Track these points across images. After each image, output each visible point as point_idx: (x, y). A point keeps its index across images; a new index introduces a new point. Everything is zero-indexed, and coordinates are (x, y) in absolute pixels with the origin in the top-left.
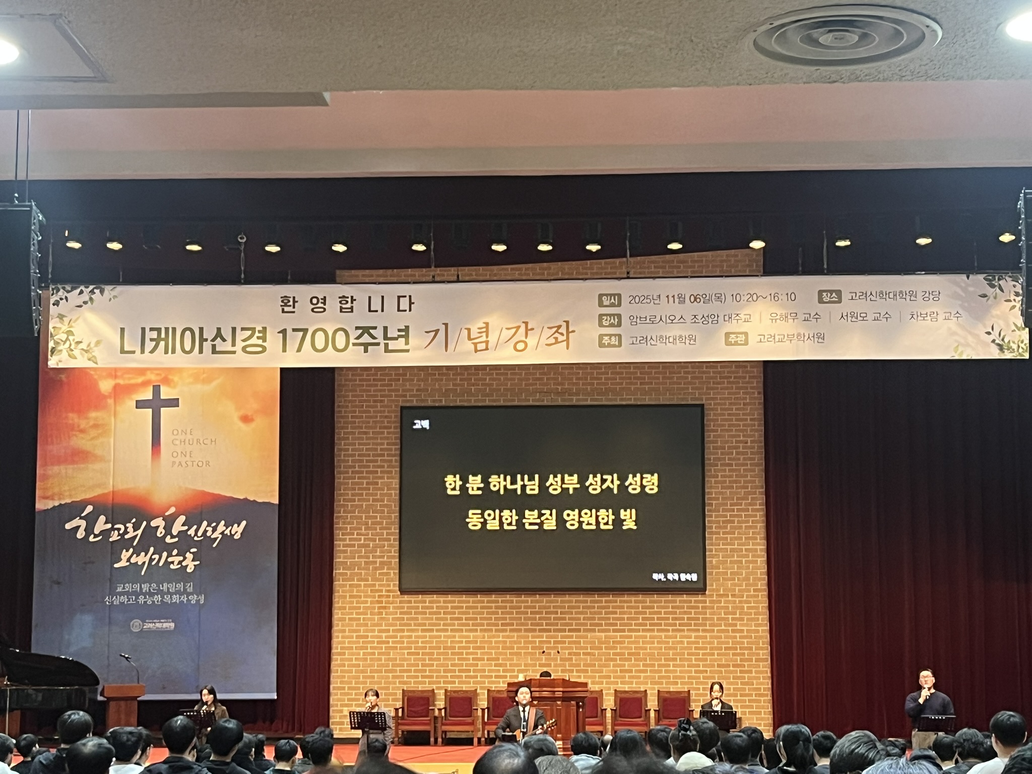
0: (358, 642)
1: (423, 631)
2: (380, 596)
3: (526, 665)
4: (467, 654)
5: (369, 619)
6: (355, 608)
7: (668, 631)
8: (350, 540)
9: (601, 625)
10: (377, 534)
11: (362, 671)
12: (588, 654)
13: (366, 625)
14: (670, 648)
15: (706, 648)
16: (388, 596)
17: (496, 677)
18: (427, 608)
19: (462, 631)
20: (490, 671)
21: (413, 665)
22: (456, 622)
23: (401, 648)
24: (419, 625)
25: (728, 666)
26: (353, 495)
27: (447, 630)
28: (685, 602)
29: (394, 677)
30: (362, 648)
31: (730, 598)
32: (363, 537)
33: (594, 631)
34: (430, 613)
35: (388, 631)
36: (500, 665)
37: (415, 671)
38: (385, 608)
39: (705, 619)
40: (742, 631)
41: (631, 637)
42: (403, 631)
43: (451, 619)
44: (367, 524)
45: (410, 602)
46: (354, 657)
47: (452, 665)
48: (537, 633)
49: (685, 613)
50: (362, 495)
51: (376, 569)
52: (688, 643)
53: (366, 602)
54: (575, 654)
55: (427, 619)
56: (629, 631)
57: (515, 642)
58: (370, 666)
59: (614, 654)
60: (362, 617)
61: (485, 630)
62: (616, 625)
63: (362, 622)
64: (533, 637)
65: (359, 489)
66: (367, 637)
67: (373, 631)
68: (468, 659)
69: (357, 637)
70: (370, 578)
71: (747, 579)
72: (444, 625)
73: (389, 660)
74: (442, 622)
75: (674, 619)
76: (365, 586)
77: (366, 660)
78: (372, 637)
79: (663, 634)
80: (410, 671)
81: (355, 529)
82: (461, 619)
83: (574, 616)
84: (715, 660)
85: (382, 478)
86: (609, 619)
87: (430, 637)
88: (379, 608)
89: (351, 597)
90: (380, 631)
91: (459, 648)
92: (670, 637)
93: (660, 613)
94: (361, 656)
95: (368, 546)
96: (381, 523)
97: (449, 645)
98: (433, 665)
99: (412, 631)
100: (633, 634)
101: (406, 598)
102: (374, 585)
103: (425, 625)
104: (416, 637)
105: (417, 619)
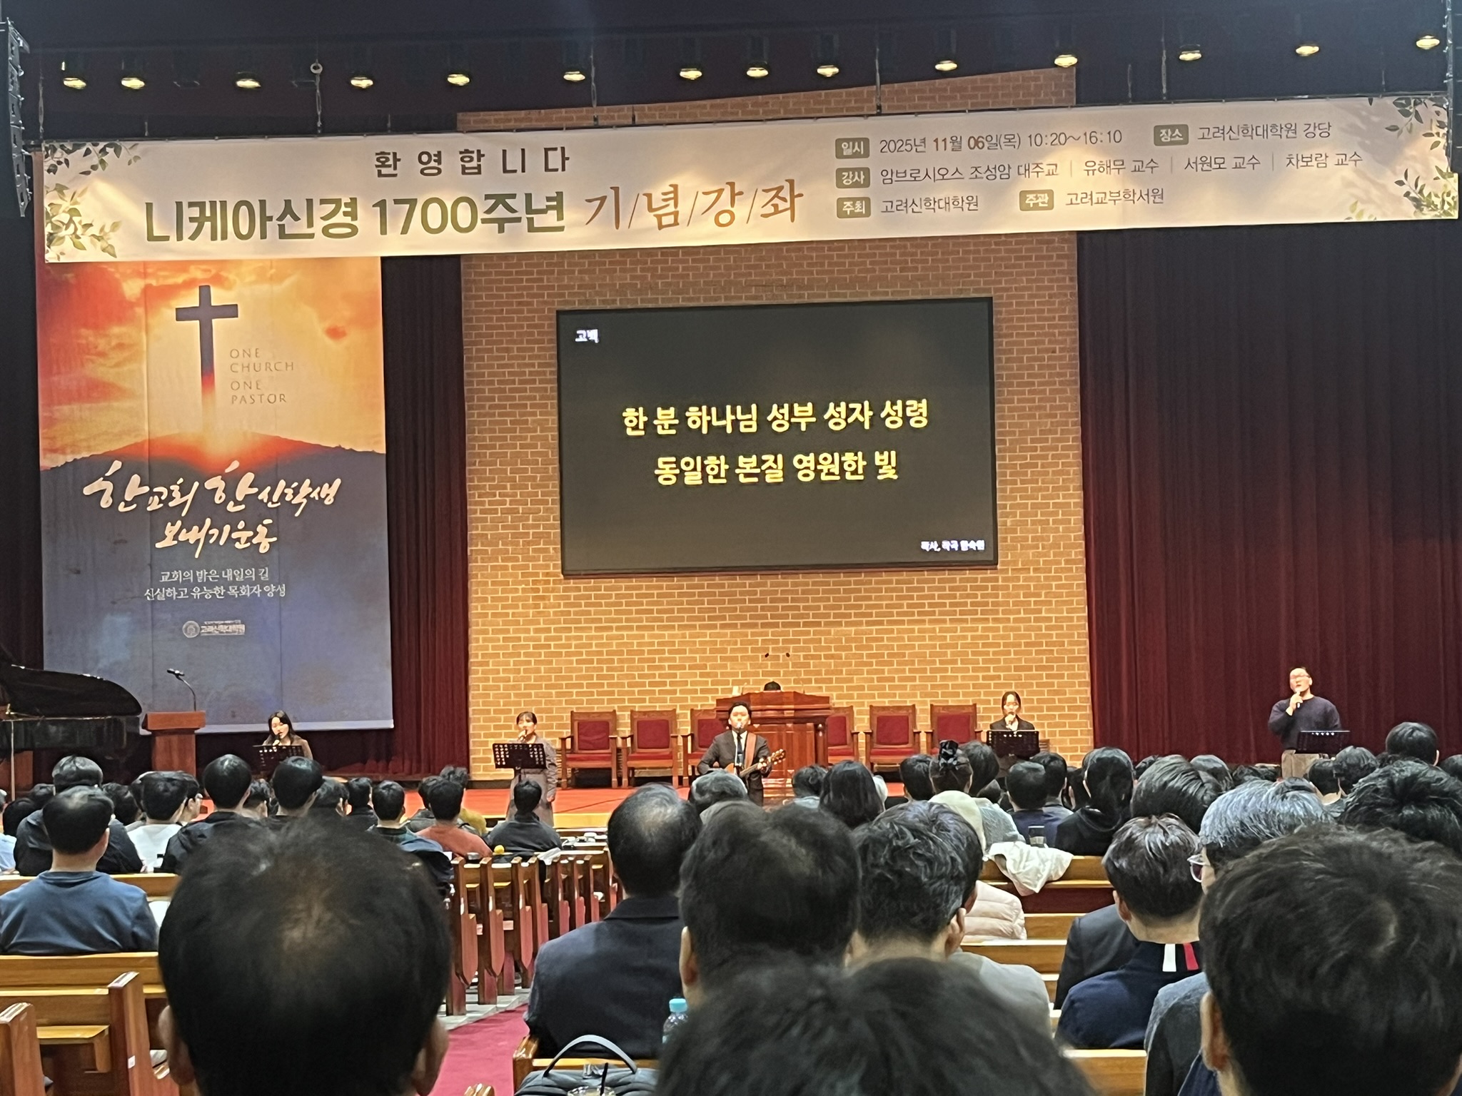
0: (507, 647)
1: (598, 629)
2: (535, 582)
3: (744, 674)
4: (660, 660)
5: (520, 615)
6: (500, 599)
7: (944, 621)
8: (491, 503)
9: (849, 616)
10: (529, 495)
11: (514, 687)
12: (832, 657)
13: (518, 623)
14: (947, 646)
15: (998, 645)
16: (547, 582)
17: (702, 691)
18: (603, 597)
19: (652, 628)
20: (693, 683)
21: (585, 677)
22: (644, 616)
23: (567, 654)
24: (593, 621)
25: (1030, 668)
26: (492, 439)
27: (631, 628)
28: (968, 580)
29: (558, 695)
30: (511, 655)
31: (1032, 574)
32: (508, 499)
33: (840, 624)
34: (607, 605)
35: (548, 630)
36: (708, 675)
37: (589, 686)
38: (543, 598)
39: (996, 604)
40: (1048, 619)
41: (892, 631)
42: (569, 629)
43: (637, 612)
44: (513, 479)
45: (578, 589)
46: (501, 668)
47: (640, 676)
48: (760, 630)
49: (968, 596)
50: (505, 438)
51: (529, 543)
52: (973, 637)
53: (516, 590)
54: (813, 657)
55: (604, 613)
56: (890, 623)
57: (729, 643)
58: (523, 679)
59: (869, 656)
60: (510, 611)
61: (686, 627)
62: (870, 615)
63: (511, 618)
64: (753, 634)
65: (501, 430)
66: (519, 639)
67: (528, 631)
68: (662, 668)
69: (505, 640)
70: (520, 556)
71: (1055, 546)
72: (627, 620)
73: (551, 670)
74: (624, 617)
75: (952, 605)
76: (513, 568)
77: (518, 671)
78: (525, 639)
79: (937, 627)
80: (581, 686)
81: (497, 487)
82: (650, 612)
83: (810, 604)
84: (1011, 661)
85: (534, 414)
86: (860, 607)
87: (608, 637)
88: (535, 598)
89: (494, 583)
90: (536, 631)
91: (650, 652)
92: (947, 630)
93: (933, 597)
94: (512, 667)
95: (516, 511)
96: (534, 479)
97: (635, 648)
98: (613, 677)
99: (583, 629)
100: (896, 627)
101: (572, 583)
102: (527, 567)
103: (600, 620)
104: (588, 638)
105: (589, 613)
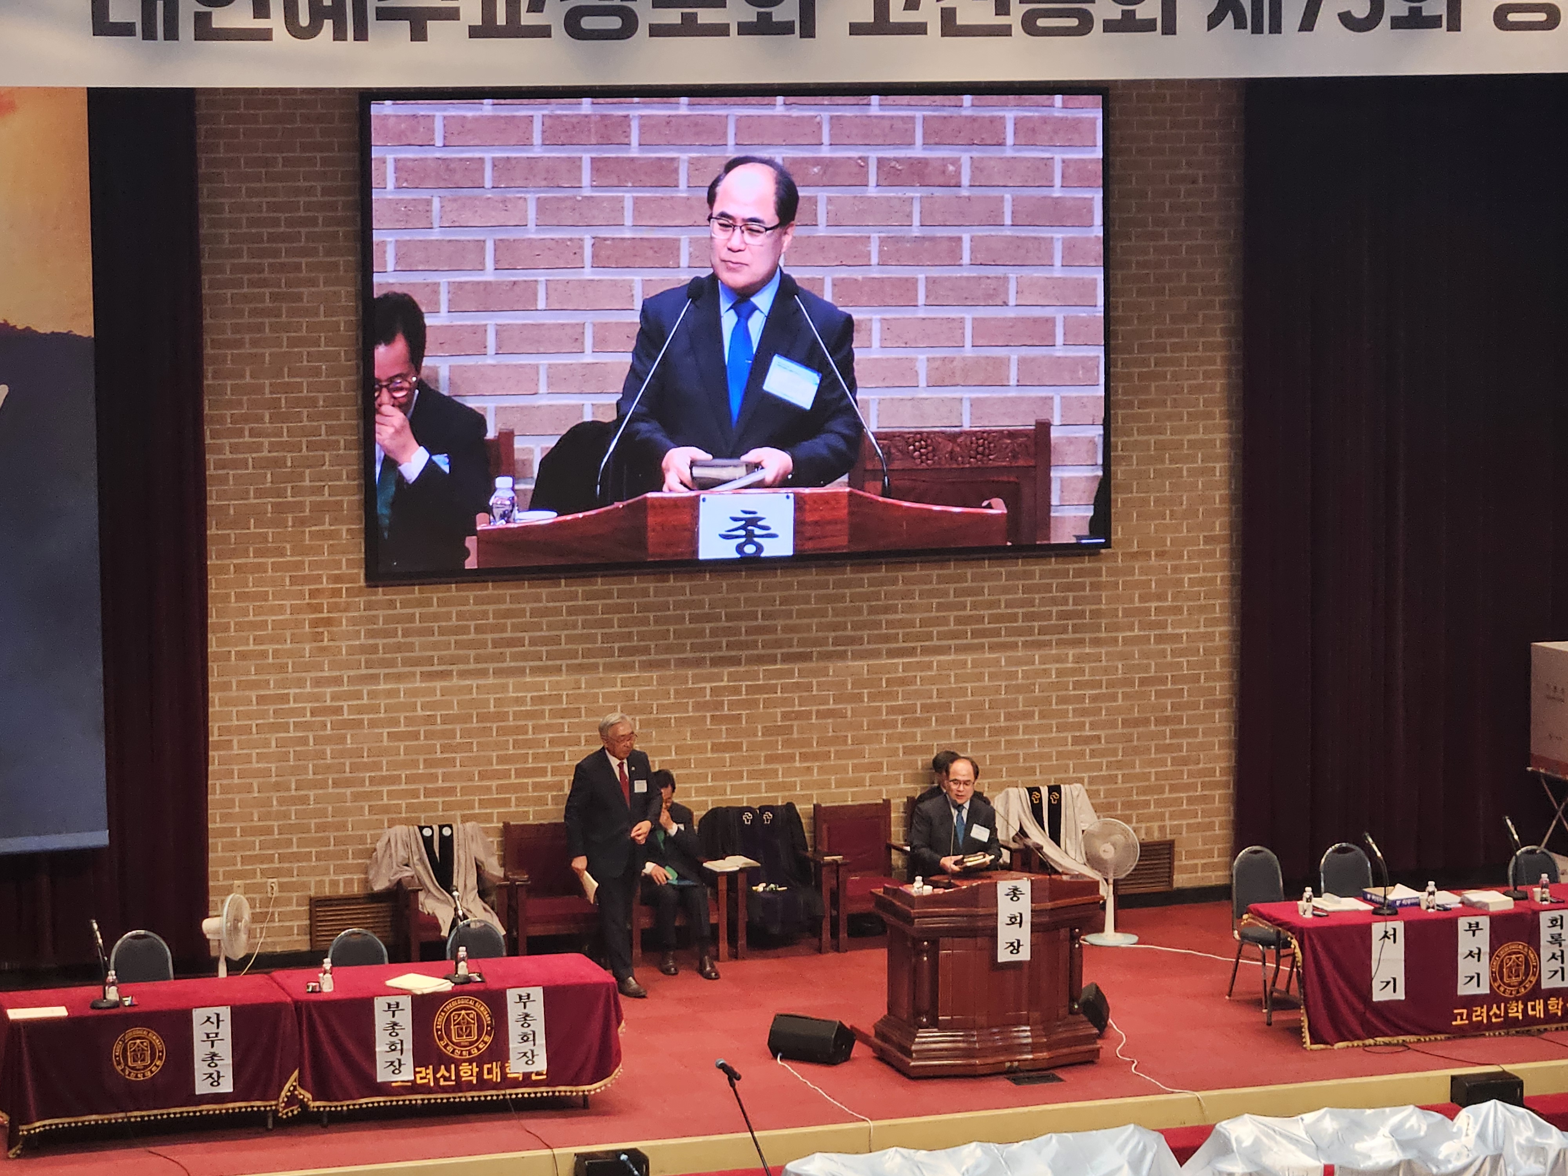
0: (263, 714)
1: (428, 676)
2: (313, 594)
5: (290, 654)
6: (254, 626)
7: (1014, 646)
8: (234, 449)
9: (859, 640)
10: (304, 431)
11: (277, 787)
12: (830, 713)
13: (283, 668)
14: (1019, 689)
15: (1098, 684)
16: (336, 593)
18: (436, 617)
19: (521, 671)
21: (404, 765)
22: (508, 651)
23: (373, 724)
24: (417, 662)
25: (1147, 722)
26: (236, 329)
27: (483, 673)
28: (1055, 574)
29: (356, 797)
30: (275, 727)
32: (266, 441)
33: (842, 656)
34: (442, 631)
35: (338, 681)
37: (409, 779)
38: (328, 622)
39: (1096, 614)
40: (1177, 638)
41: (929, 666)
42: (374, 678)
43: (496, 644)
44: (274, 404)
45: (391, 604)
46: (254, 752)
47: (501, 760)
48: (708, 670)
49: (1054, 601)
50: (260, 328)
51: (301, 522)
52: (1060, 672)
53: (280, 609)
54: (799, 716)
55: (437, 646)
56: (926, 651)
58: (294, 771)
59: (891, 710)
60: (270, 648)
61: (581, 669)
62: (895, 638)
63: (270, 660)
64: (697, 679)
65: (254, 312)
66: (285, 699)
67: (301, 683)
68: (539, 743)
69: (261, 699)
70: (288, 546)
71: (1192, 513)
72: (478, 659)
73: (342, 754)
74: (472, 653)
75: (1027, 617)
76: (276, 567)
77: (285, 757)
78: (297, 698)
79: (1002, 657)
80: (396, 780)
81: (245, 419)
82: (519, 642)
83: (794, 621)
84: (1118, 710)
85: (313, 283)
86: (877, 625)
87: (444, 691)
88: (315, 623)
89: (239, 597)
90: (317, 682)
91: (517, 715)
92: (1019, 662)
93: (997, 604)
94: (273, 749)
95: (280, 463)
96: (313, 402)
97: (492, 709)
98: (452, 762)
99: (399, 677)
100: (936, 659)
101: (380, 595)
102: (299, 565)
103: (430, 661)
104: (409, 693)
105: (410, 647)
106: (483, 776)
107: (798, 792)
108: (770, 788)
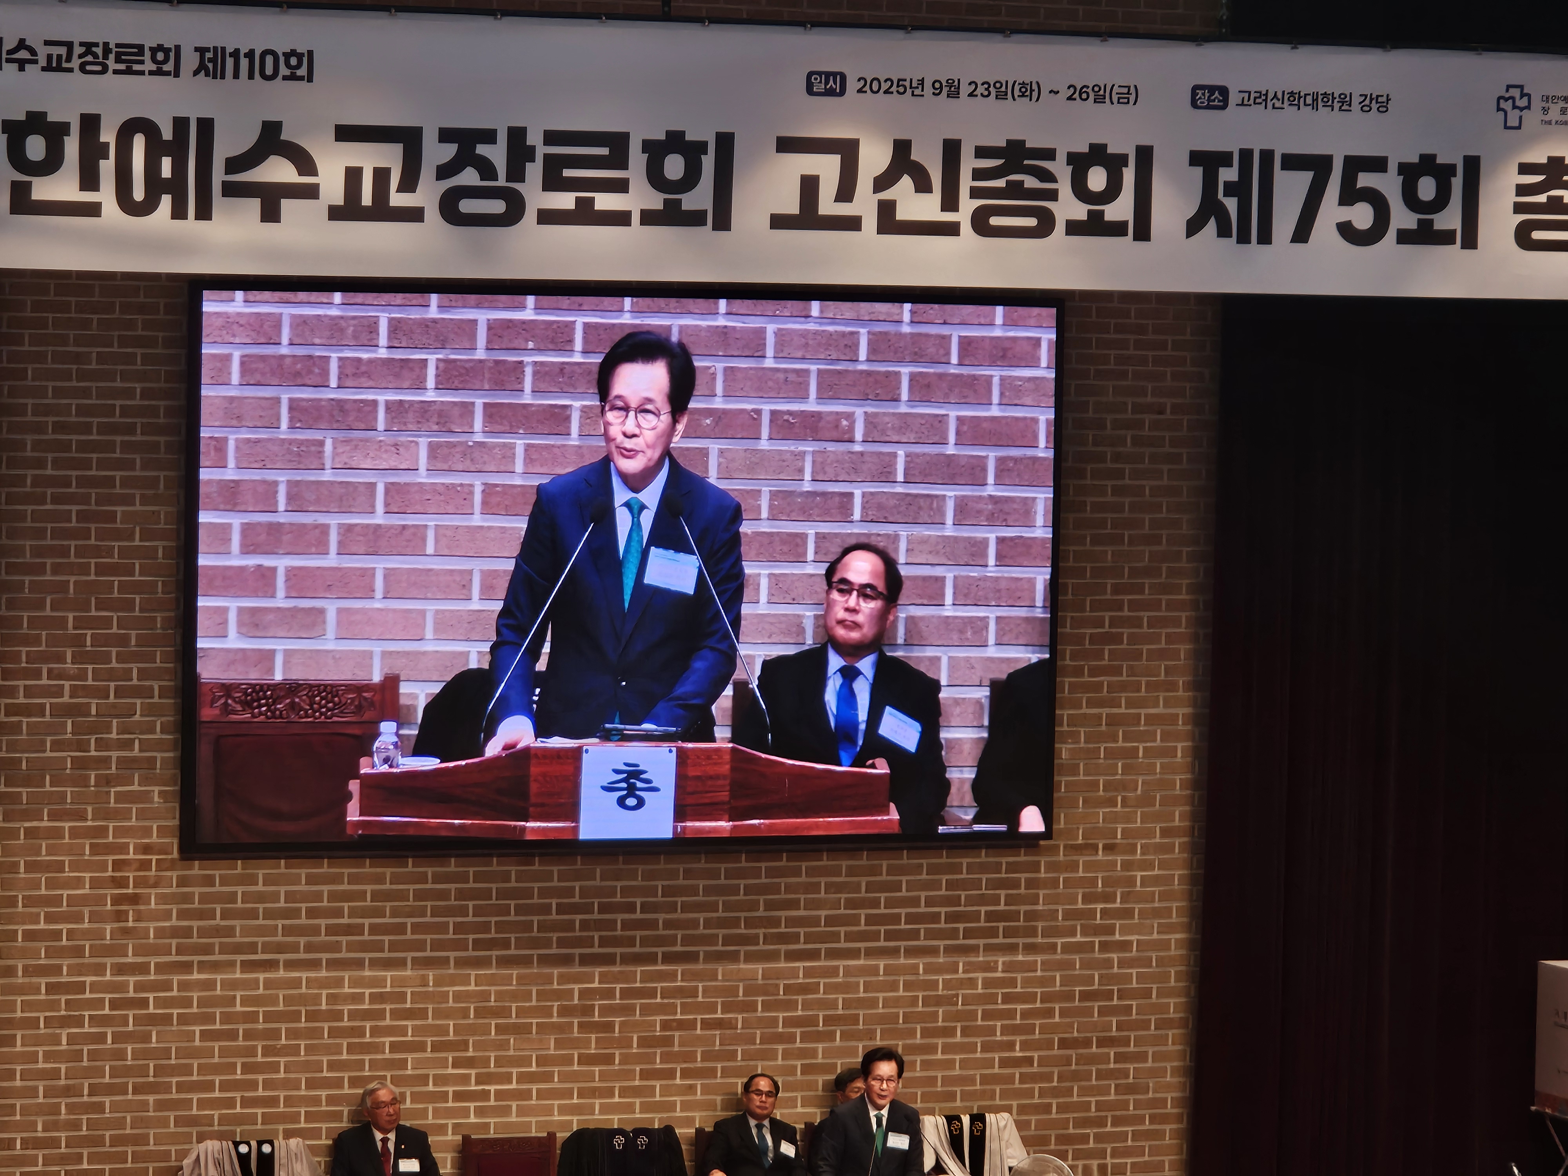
0: (53, 1005)
1: (248, 966)
2: (117, 865)
3: (542, 1061)
4: (375, 1031)
5: (86, 934)
6: (46, 901)
7: (933, 951)
8: (29, 692)
9: (754, 940)
10: (112, 675)
11: (68, 1091)
12: (719, 1024)
13: (78, 952)
14: (939, 1001)
15: (1032, 998)
16: (145, 865)
17: (458, 1096)
18: (261, 898)
19: (359, 964)
20: (440, 1080)
21: (219, 1069)
22: (344, 939)
23: (183, 1019)
24: (238, 949)
25: (1087, 1043)
26: (38, 552)
27: (314, 965)
28: (983, 868)
29: (161, 1105)
30: (65, 1022)
31: (1100, 856)
32: (67, 684)
33: (733, 957)
34: (269, 914)
35: (143, 969)
36: (470, 1063)
37: (225, 1086)
38: (134, 899)
39: (1032, 916)
40: (1125, 946)
41: (834, 972)
42: (186, 967)
43: (330, 931)
44: (78, 641)
45: (209, 881)
46: (40, 1050)
47: (332, 1066)
48: (577, 969)
49: (983, 900)
50: (64, 552)
51: (108, 781)
52: (987, 983)
53: (78, 883)
54: (682, 1025)
55: (261, 931)
56: (831, 954)
57: (514, 996)
58: (89, 1073)
59: (789, 1022)
60: (64, 927)
61: (428, 963)
62: (795, 938)
63: (64, 942)
64: (563, 979)
65: (57, 534)
66: (80, 988)
67: (99, 970)
68: (376, 1048)
69: (52, 988)
70: (90, 809)
71: (1146, 800)
72: (309, 948)
73: (147, 1054)
74: (302, 941)
75: (952, 918)
76: (75, 833)
77: (77, 1056)
78: (94, 988)
79: (920, 963)
80: (208, 1086)
81: (45, 658)
82: (357, 930)
83: (678, 915)
84: (1054, 1028)
85: (127, 500)
86: (776, 922)
87: (268, 984)
88: (118, 900)
89: (31, 867)
90: (120, 969)
91: (353, 1015)
92: (940, 970)
93: (915, 902)
94: (64, 1046)
95: (83, 710)
96: (123, 640)
97: (324, 1007)
98: (275, 1067)
99: (215, 967)
100: (841, 963)
101: (196, 869)
102: (102, 831)
103: (252, 948)
104: (227, 985)
105: (229, 932)
106: (311, 1084)
107: (678, 1114)
108: (645, 1108)
